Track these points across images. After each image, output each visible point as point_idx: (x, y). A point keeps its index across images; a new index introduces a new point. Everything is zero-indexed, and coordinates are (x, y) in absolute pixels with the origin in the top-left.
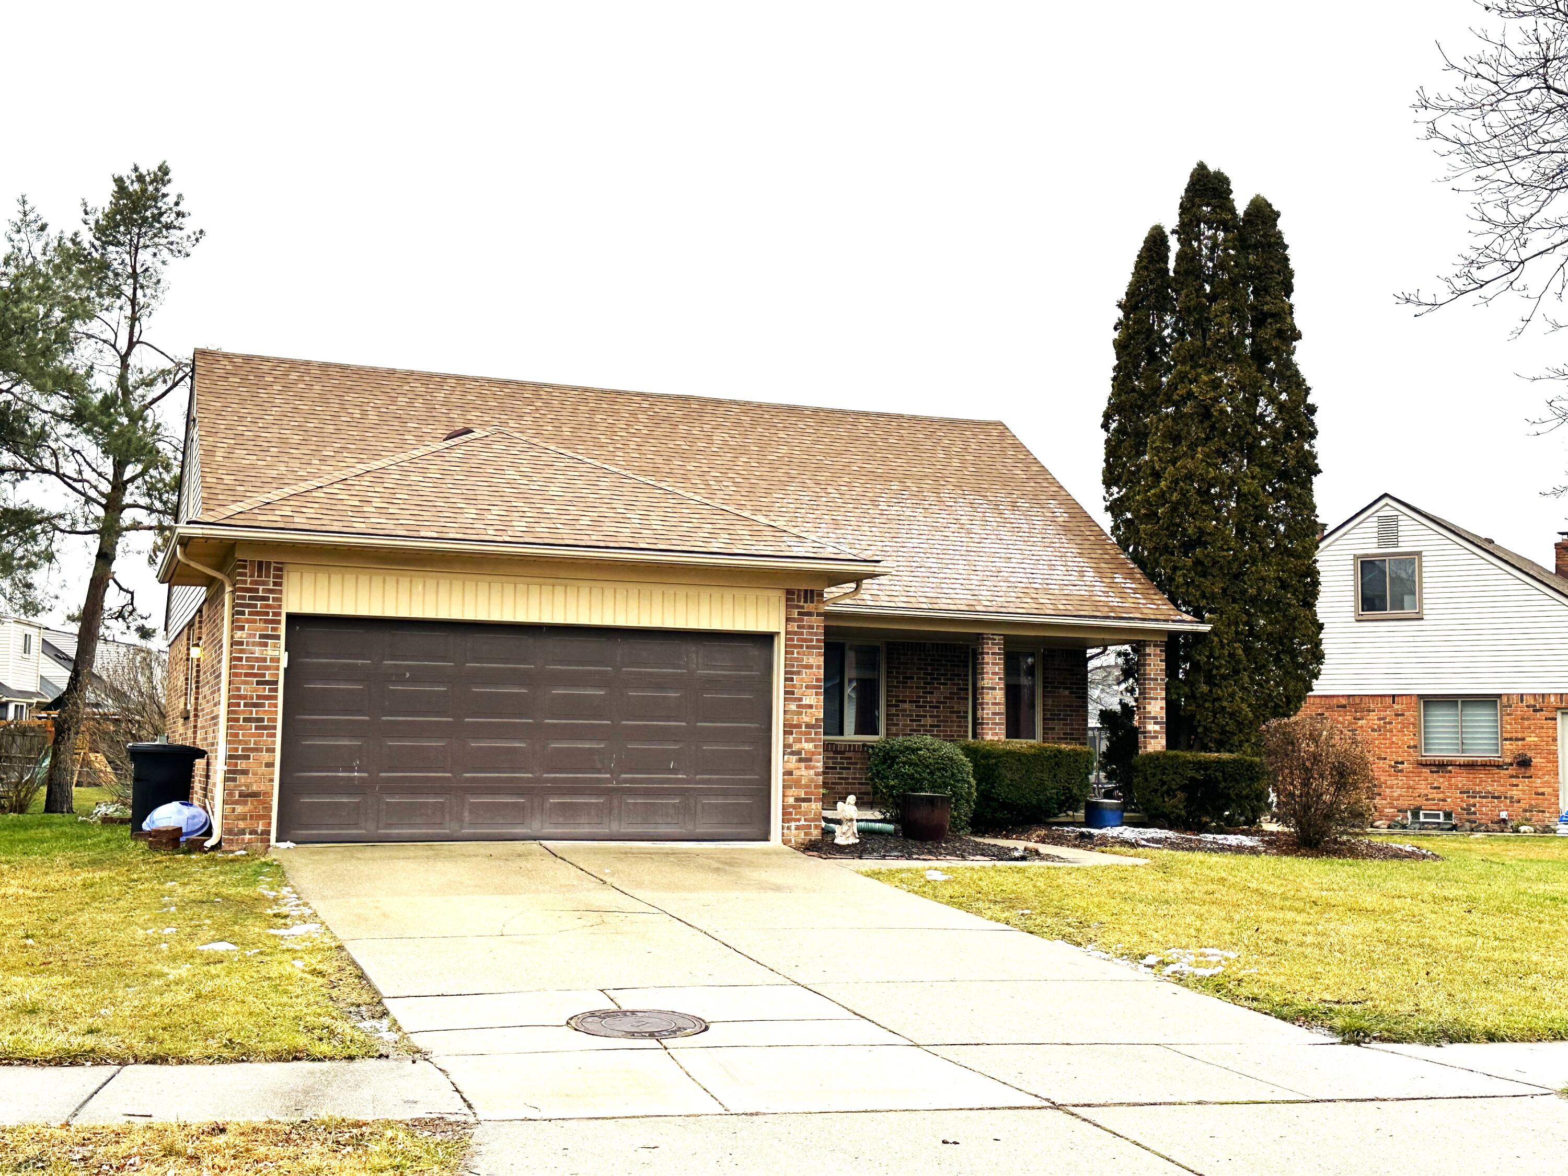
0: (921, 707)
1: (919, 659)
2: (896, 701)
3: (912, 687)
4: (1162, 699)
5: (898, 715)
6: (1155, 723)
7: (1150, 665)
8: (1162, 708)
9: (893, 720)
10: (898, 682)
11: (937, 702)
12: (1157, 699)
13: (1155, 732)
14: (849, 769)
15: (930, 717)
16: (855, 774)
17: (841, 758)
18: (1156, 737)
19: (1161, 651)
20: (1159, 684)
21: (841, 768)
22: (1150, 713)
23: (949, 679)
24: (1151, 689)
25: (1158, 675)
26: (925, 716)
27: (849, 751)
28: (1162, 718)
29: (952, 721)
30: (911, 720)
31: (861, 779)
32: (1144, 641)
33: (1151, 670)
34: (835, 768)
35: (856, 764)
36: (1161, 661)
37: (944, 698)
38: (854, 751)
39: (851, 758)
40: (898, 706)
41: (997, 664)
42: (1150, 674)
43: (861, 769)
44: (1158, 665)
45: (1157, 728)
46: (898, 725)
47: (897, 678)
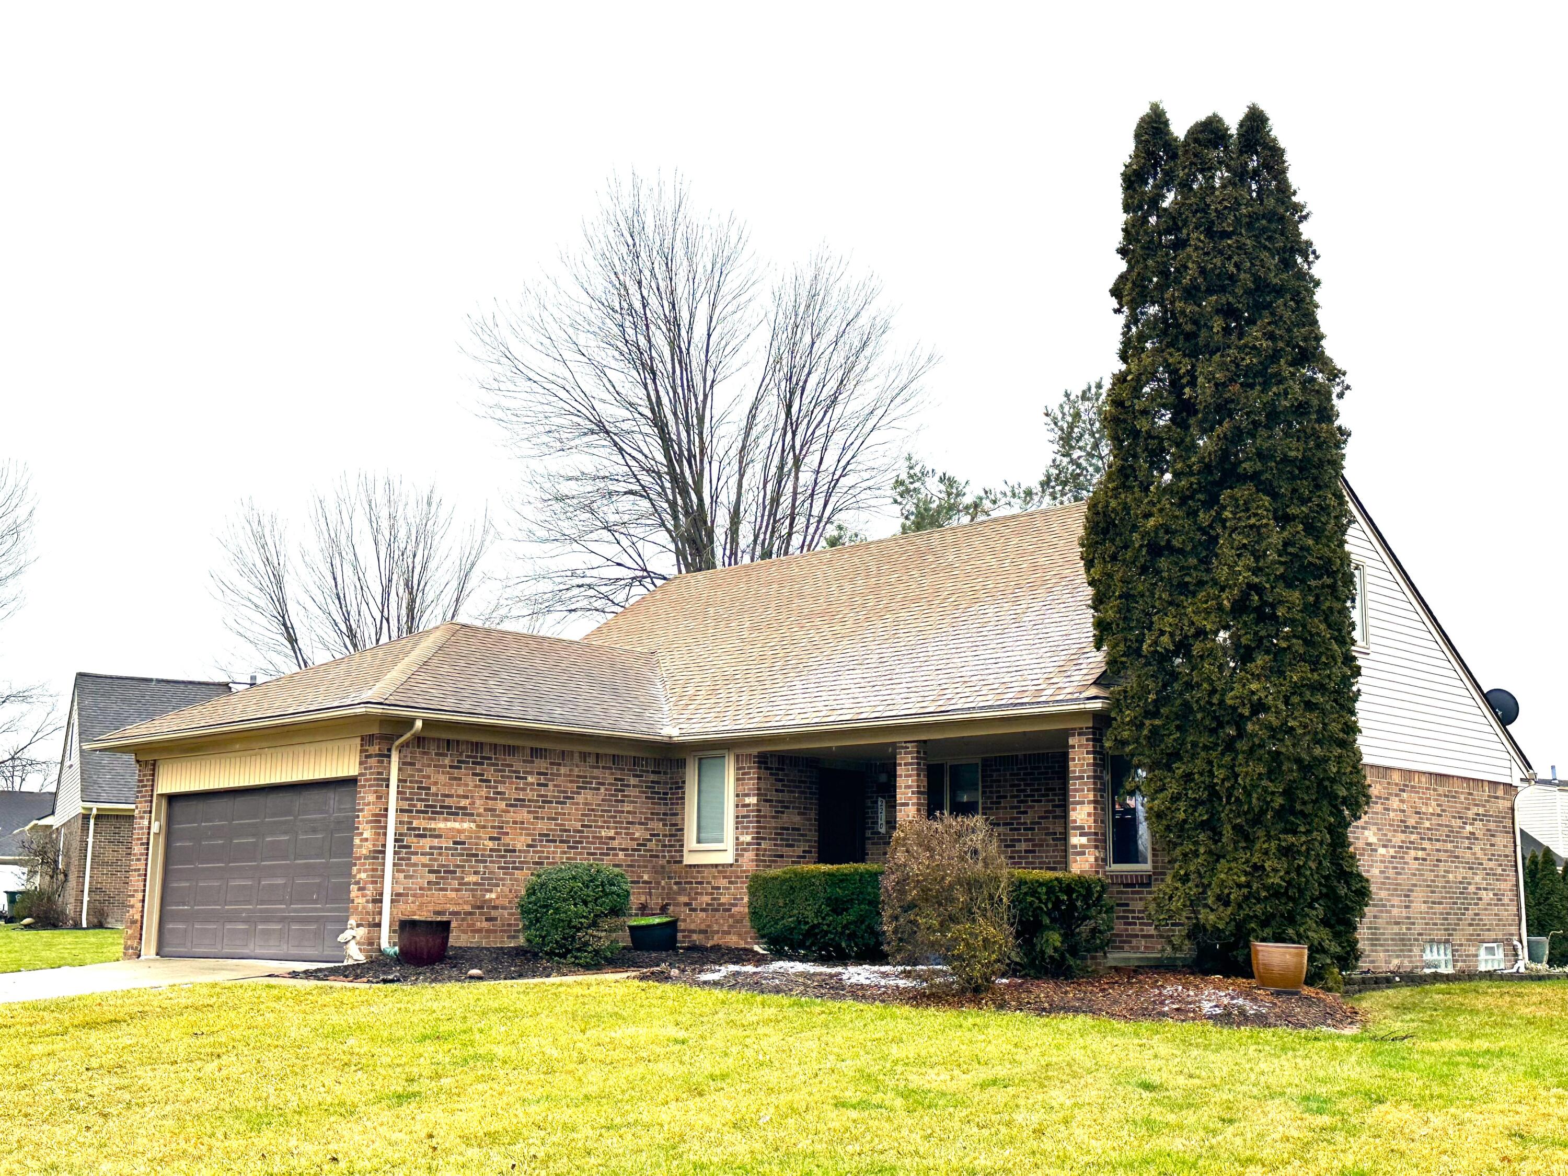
0: (1016, 829)
1: (1011, 775)
4: (1089, 802)
6: (1081, 835)
7: (1074, 759)
8: (1089, 815)
11: (1032, 823)
12: (1083, 803)
13: (1082, 846)
15: (1025, 840)
18: (1083, 853)
19: (1087, 740)
20: (1085, 784)
22: (1075, 821)
23: (1043, 796)
24: (1076, 790)
25: (1084, 771)
26: (1020, 841)
28: (1090, 827)
32: (1067, 729)
33: (1075, 766)
36: (1088, 753)
37: (1039, 818)
41: (910, 776)
42: (1074, 772)
44: (1084, 759)
45: (1084, 840)
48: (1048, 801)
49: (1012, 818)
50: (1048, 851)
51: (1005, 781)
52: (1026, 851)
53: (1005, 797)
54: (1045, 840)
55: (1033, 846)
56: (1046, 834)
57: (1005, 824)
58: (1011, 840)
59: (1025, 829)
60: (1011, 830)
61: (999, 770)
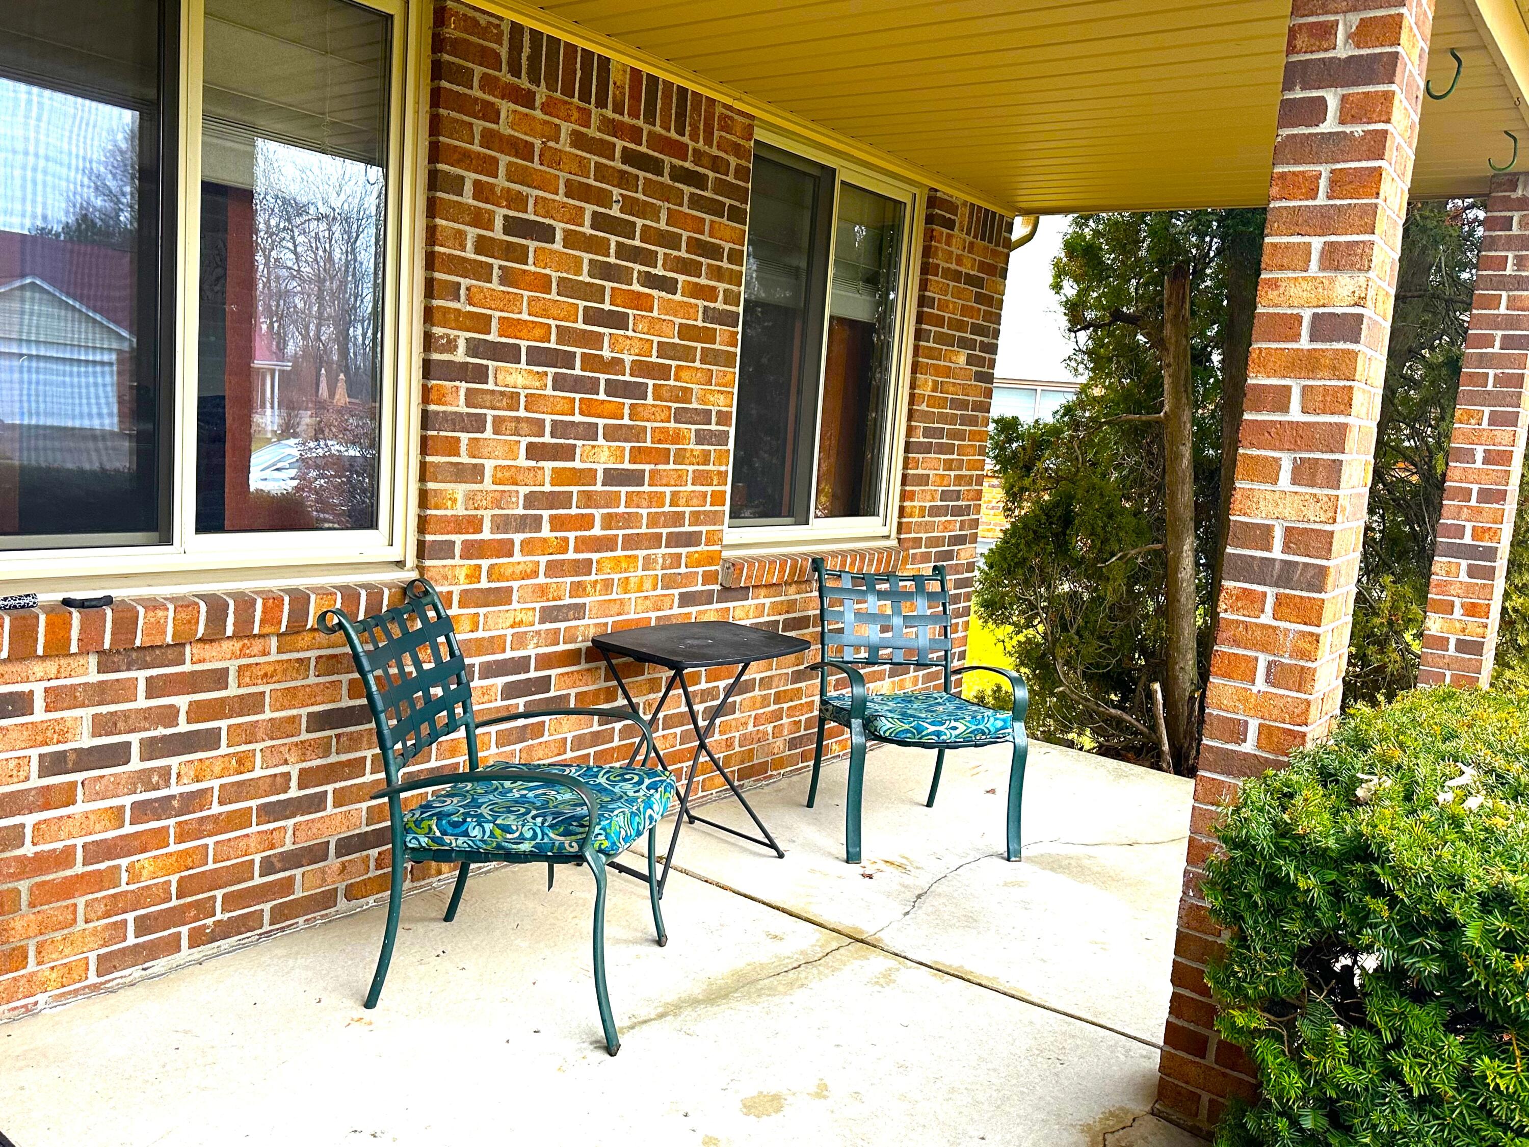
0: (578, 384)
2: (474, 348)
3: (544, 284)
5: (478, 424)
9: (453, 447)
10: (482, 246)
14: (210, 740)
15: (612, 434)
16: (243, 762)
17: (154, 688)
21: (152, 749)
26: (590, 432)
27: (213, 636)
29: (681, 457)
30: (533, 452)
31: (281, 783)
34: (119, 755)
35: (253, 703)
38: (243, 633)
39: (219, 679)
40: (481, 374)
43: (277, 729)
46: (476, 473)
47: (480, 220)
48: (698, 292)
49: (564, 334)
50: (680, 478)
51: (553, 159)
52: (612, 477)
53: (546, 234)
54: (677, 438)
55: (637, 455)
56: (681, 416)
57: (538, 357)
58: (559, 429)
59: (613, 389)
60: (559, 383)
61: (527, 99)
